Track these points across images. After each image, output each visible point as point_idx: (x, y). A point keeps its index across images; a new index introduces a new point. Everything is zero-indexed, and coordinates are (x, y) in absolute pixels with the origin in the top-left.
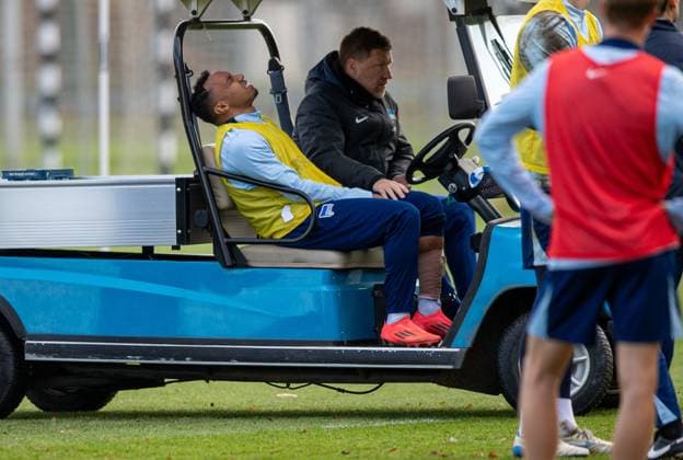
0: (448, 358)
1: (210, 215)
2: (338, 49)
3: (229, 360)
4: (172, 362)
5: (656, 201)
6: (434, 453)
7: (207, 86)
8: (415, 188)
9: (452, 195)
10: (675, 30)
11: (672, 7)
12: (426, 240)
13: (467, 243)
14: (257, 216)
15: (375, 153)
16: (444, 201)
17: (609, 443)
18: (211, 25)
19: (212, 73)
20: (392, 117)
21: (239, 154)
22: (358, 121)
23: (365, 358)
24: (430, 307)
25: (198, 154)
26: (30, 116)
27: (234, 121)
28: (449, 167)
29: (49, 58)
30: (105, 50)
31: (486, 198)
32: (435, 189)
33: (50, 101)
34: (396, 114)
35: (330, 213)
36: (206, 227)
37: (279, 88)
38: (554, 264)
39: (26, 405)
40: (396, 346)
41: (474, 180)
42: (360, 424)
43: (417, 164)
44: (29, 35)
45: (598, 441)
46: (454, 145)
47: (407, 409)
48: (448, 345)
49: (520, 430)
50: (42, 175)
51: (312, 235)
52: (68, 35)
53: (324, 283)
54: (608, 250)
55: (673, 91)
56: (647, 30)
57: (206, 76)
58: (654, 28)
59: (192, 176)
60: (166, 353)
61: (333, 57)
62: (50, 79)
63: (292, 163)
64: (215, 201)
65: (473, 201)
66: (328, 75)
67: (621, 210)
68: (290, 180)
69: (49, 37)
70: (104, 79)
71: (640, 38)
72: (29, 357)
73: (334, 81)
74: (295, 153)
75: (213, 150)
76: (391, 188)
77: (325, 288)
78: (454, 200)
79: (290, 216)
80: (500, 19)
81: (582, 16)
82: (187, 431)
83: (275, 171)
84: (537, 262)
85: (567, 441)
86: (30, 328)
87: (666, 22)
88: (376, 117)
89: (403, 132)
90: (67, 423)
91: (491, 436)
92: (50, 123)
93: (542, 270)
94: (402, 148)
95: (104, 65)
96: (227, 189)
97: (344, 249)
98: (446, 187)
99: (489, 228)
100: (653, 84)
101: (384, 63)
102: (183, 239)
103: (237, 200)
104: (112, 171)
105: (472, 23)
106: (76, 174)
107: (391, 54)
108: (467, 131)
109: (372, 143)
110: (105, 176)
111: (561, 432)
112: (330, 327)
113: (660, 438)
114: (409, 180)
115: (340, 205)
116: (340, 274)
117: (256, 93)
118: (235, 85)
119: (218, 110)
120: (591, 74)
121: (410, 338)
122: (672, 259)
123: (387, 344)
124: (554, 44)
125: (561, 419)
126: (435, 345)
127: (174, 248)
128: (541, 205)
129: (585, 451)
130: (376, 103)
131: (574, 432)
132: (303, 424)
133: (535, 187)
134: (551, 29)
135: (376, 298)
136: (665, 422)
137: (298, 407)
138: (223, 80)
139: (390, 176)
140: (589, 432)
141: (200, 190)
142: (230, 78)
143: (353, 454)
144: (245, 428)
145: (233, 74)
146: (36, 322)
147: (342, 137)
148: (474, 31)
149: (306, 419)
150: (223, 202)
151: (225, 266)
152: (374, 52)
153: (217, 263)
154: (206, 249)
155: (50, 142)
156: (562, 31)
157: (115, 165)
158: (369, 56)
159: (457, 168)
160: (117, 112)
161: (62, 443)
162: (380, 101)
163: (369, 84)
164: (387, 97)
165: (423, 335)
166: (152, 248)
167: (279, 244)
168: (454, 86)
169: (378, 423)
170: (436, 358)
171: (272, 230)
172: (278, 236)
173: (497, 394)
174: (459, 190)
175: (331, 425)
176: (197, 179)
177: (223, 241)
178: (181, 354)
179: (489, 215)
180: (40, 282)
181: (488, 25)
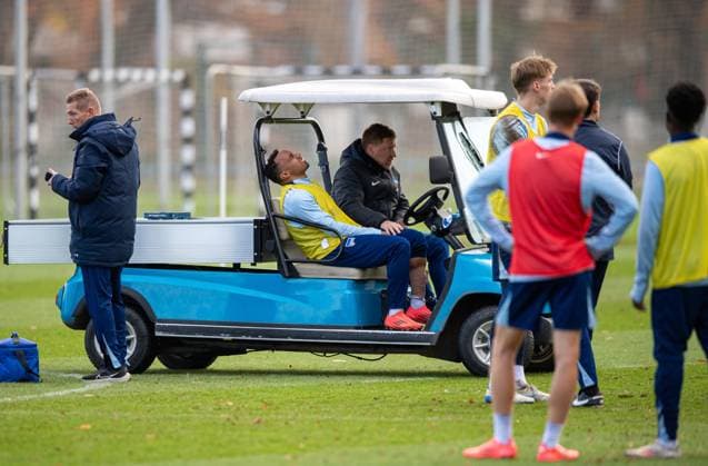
0: (427, 338)
1: (275, 244)
2: (361, 137)
3: (286, 337)
4: (249, 338)
5: (579, 238)
6: (434, 400)
7: (276, 160)
8: (409, 227)
9: (433, 233)
10: (597, 127)
11: (595, 112)
12: (415, 260)
13: (442, 263)
14: (306, 245)
15: (384, 205)
16: (428, 237)
17: (548, 395)
18: (280, 121)
19: (280, 151)
20: (396, 182)
21: (296, 204)
22: (373, 184)
23: (375, 337)
24: (418, 304)
25: (269, 203)
26: (175, 177)
27: (292, 183)
28: (432, 214)
29: (188, 141)
30: (224, 135)
31: (454, 235)
32: (423, 228)
33: (188, 168)
34: (399, 180)
35: (352, 244)
36: (273, 252)
37: (324, 163)
38: (513, 278)
39: (157, 364)
40: (394, 330)
41: (446, 223)
42: (386, 380)
43: (410, 213)
44: (175, 126)
45: (540, 393)
46: (434, 201)
47: (417, 370)
48: (427, 329)
49: (490, 385)
50: (170, 216)
51: (340, 258)
52: (200, 126)
53: (349, 289)
54: (548, 269)
55: (591, 167)
56: (575, 127)
57: (276, 153)
58: (581, 126)
59: (264, 218)
60: (247, 333)
61: (357, 143)
62: (188, 154)
63: (330, 212)
64: (279, 235)
65: (446, 237)
66: (355, 155)
67: (557, 243)
68: (328, 222)
69: (188, 127)
70: (223, 155)
71: (570, 133)
72: (158, 334)
73: (358, 158)
74: (332, 204)
75: (279, 202)
76: (392, 227)
77: (348, 292)
78: (434, 237)
79: (327, 245)
80: (465, 120)
81: (533, 118)
82: (274, 382)
83: (319, 216)
84: (501, 277)
85: (521, 393)
86: (159, 315)
87: (591, 122)
88: (385, 182)
89: (403, 192)
90: (196, 377)
91: (471, 389)
92: (188, 183)
93: (505, 282)
94: (402, 202)
95: (224, 146)
96: (287, 228)
97: (362, 267)
98: (429, 227)
99: (455, 254)
100: (579, 162)
101: (391, 147)
102: (258, 259)
103: (293, 234)
104: (228, 215)
105: (447, 122)
106: (192, 216)
107: (396, 141)
108: (443, 192)
109: (382, 199)
110: (223, 217)
111: (517, 387)
112: (351, 317)
113: (583, 394)
114: (405, 222)
115: (359, 238)
116: (359, 283)
117: (308, 166)
118: (295, 160)
119: (282, 176)
120: (539, 156)
121: (403, 325)
122: (590, 275)
123: (389, 329)
124: (512, 137)
125: (517, 379)
126: (419, 330)
127: (252, 264)
128: (505, 240)
129: (532, 400)
130: (385, 173)
131: (524, 387)
132: (349, 380)
133: (502, 228)
134: (510, 127)
135: (383, 299)
136: (586, 385)
137: (346, 368)
138: (287, 156)
139: (393, 220)
140: (534, 388)
141: (269, 227)
142: (291, 156)
143: (382, 399)
144: (312, 382)
145: (294, 153)
146: (163, 311)
147: (362, 194)
148: (447, 127)
149: (351, 377)
150: (284, 235)
151: (285, 277)
152: (385, 140)
153: (280, 275)
154: (273, 266)
155: (188, 195)
156: (518, 129)
157: (229, 210)
158: (382, 142)
159: (436, 216)
160: (231, 176)
161: (192, 390)
162: (388, 171)
163: (381, 160)
164: (393, 168)
165: (412, 323)
166: (239, 264)
167: (319, 263)
168: (433, 163)
169: (398, 380)
170: (419, 338)
171: (316, 253)
172: (319, 258)
173: (459, 362)
174: (438, 230)
175: (367, 381)
176: (267, 220)
177: (284, 260)
178: (256, 333)
179: (457, 246)
180: (166, 285)
181: (457, 123)
